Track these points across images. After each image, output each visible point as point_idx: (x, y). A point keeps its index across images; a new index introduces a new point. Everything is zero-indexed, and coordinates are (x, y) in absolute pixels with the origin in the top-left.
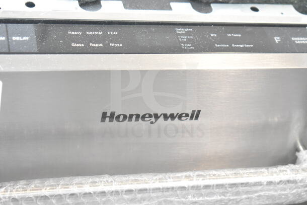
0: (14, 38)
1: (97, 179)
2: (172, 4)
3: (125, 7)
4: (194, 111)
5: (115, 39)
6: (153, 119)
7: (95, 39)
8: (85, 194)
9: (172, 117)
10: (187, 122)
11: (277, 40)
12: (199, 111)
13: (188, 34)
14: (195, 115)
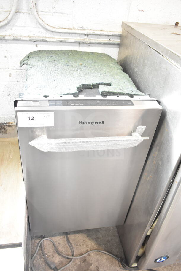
0: (57, 103)
1: (78, 139)
2: (97, 96)
3: (85, 96)
4: (102, 121)
5: (81, 103)
6: (92, 124)
7: (76, 103)
8: (72, 142)
9: (97, 123)
10: (101, 124)
11: (123, 103)
12: (104, 121)
13: (100, 102)
14: (103, 122)
